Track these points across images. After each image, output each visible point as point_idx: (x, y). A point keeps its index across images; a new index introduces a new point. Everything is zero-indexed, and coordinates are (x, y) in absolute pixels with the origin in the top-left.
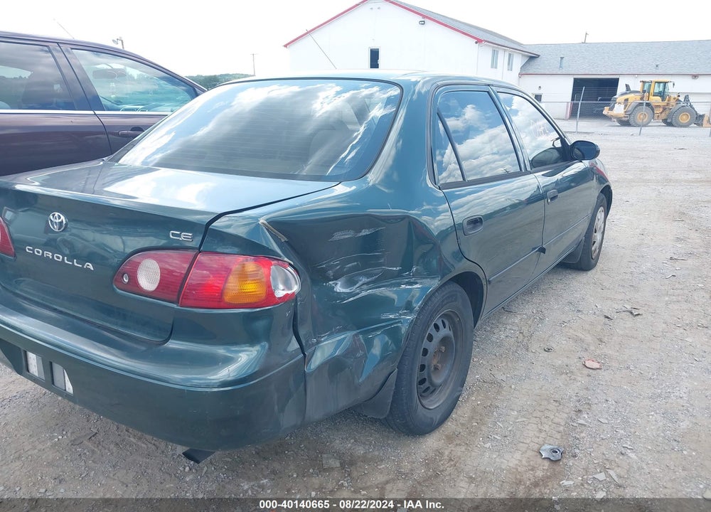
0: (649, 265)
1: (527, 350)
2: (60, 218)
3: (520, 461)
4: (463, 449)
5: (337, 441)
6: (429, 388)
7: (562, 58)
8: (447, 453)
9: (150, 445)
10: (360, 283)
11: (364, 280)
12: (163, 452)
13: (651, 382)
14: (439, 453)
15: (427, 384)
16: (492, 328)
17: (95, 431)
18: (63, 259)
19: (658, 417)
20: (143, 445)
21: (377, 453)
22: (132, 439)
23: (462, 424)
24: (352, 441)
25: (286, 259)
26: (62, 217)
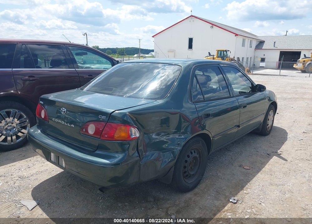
0: (293, 135)
1: (232, 165)
2: (64, 109)
3: (220, 203)
4: (200, 198)
5: (154, 192)
6: (188, 175)
7: (275, 42)
8: (193, 199)
9: (88, 190)
10: (162, 135)
11: (163, 134)
12: (92, 192)
13: (279, 179)
14: (191, 199)
15: (187, 173)
16: (220, 156)
17: (70, 184)
18: (64, 123)
19: (278, 192)
20: (86, 189)
21: (168, 197)
22: (82, 187)
23: (201, 190)
24: (159, 193)
25: (135, 126)
26: (65, 109)
